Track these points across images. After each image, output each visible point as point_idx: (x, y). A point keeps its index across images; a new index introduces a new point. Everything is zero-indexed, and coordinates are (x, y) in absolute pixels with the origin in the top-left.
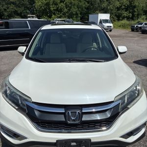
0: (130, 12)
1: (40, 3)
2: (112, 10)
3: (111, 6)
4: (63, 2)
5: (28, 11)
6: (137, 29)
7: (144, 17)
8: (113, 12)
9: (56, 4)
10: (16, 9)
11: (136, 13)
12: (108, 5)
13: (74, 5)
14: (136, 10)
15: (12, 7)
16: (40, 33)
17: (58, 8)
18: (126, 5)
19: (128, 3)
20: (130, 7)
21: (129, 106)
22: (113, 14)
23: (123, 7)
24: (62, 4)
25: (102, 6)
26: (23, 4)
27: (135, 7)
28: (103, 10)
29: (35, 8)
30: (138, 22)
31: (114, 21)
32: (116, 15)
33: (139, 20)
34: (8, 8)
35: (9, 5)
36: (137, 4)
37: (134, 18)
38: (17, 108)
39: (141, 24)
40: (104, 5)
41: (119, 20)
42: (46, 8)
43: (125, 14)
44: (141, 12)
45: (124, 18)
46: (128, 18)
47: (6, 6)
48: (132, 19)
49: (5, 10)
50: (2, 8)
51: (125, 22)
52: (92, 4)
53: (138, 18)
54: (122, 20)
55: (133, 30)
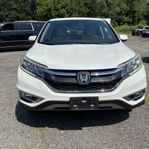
0: (130, 17)
1: (41, 9)
2: (112, 15)
3: (112, 11)
4: (64, 8)
5: (29, 17)
6: (137, 33)
7: (144, 22)
8: (114, 17)
9: (57, 10)
10: (18, 15)
11: (136, 18)
12: (109, 10)
13: (75, 11)
14: (136, 16)
15: (14, 13)
16: (49, 24)
17: (59, 14)
18: (127, 11)
19: (129, 8)
20: (131, 13)
21: (130, 74)
22: (113, 19)
23: (124, 12)
24: (63, 10)
25: (103, 12)
26: (25, 11)
27: (135, 12)
28: (103, 15)
29: (36, 14)
30: (139, 27)
31: (115, 26)
32: (117, 21)
33: (139, 25)
34: (10, 14)
35: (11, 12)
36: (137, 9)
37: (135, 23)
38: (35, 75)
39: (142, 28)
40: (105, 10)
41: (119, 25)
42: (48, 14)
43: (126, 19)
44: (142, 17)
45: (124, 23)
46: (129, 23)
47: (8, 12)
48: (133, 23)
49: (7, 16)
50: (4, 14)
51: (125, 26)
52: (92, 10)
53: (138, 23)
54: (122, 25)
55: (134, 34)
